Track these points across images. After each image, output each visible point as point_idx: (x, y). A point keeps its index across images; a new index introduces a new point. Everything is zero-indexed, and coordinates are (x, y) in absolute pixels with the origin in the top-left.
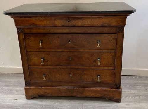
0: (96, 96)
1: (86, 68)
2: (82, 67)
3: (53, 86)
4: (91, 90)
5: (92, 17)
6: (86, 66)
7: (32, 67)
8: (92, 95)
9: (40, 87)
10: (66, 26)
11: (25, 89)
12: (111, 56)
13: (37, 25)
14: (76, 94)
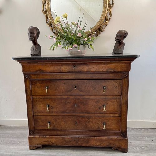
0: (102, 145)
1: (92, 115)
2: (88, 114)
3: (57, 134)
4: (97, 139)
5: (98, 62)
6: (92, 113)
7: (37, 114)
8: (98, 144)
9: (45, 136)
10: (72, 72)
11: (30, 138)
12: (117, 103)
13: (43, 71)
14: (81, 143)
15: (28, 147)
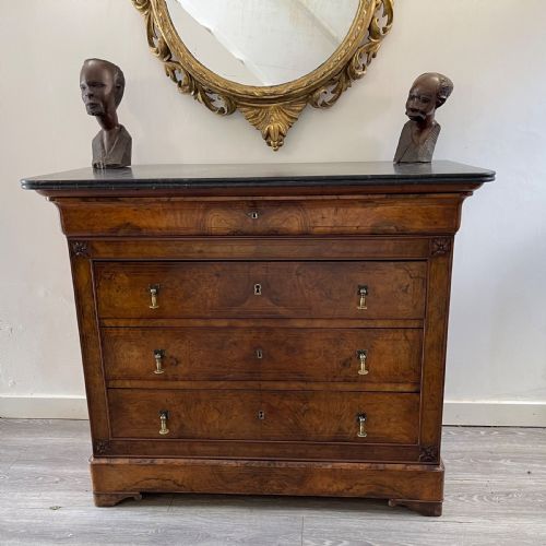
0: (351, 491)
1: (316, 387)
2: (302, 385)
3: (193, 454)
4: (334, 470)
5: (341, 197)
6: (316, 381)
7: (119, 384)
8: (338, 487)
9: (148, 461)
10: (246, 234)
11: (95, 468)
12: (407, 345)
13: (139, 229)
14: (281, 486)
15: (91, 496)
